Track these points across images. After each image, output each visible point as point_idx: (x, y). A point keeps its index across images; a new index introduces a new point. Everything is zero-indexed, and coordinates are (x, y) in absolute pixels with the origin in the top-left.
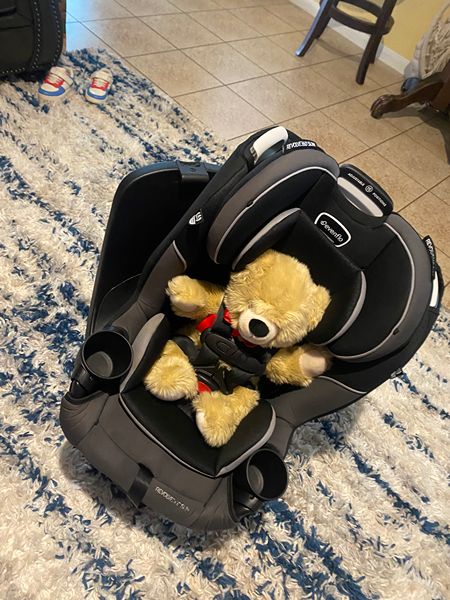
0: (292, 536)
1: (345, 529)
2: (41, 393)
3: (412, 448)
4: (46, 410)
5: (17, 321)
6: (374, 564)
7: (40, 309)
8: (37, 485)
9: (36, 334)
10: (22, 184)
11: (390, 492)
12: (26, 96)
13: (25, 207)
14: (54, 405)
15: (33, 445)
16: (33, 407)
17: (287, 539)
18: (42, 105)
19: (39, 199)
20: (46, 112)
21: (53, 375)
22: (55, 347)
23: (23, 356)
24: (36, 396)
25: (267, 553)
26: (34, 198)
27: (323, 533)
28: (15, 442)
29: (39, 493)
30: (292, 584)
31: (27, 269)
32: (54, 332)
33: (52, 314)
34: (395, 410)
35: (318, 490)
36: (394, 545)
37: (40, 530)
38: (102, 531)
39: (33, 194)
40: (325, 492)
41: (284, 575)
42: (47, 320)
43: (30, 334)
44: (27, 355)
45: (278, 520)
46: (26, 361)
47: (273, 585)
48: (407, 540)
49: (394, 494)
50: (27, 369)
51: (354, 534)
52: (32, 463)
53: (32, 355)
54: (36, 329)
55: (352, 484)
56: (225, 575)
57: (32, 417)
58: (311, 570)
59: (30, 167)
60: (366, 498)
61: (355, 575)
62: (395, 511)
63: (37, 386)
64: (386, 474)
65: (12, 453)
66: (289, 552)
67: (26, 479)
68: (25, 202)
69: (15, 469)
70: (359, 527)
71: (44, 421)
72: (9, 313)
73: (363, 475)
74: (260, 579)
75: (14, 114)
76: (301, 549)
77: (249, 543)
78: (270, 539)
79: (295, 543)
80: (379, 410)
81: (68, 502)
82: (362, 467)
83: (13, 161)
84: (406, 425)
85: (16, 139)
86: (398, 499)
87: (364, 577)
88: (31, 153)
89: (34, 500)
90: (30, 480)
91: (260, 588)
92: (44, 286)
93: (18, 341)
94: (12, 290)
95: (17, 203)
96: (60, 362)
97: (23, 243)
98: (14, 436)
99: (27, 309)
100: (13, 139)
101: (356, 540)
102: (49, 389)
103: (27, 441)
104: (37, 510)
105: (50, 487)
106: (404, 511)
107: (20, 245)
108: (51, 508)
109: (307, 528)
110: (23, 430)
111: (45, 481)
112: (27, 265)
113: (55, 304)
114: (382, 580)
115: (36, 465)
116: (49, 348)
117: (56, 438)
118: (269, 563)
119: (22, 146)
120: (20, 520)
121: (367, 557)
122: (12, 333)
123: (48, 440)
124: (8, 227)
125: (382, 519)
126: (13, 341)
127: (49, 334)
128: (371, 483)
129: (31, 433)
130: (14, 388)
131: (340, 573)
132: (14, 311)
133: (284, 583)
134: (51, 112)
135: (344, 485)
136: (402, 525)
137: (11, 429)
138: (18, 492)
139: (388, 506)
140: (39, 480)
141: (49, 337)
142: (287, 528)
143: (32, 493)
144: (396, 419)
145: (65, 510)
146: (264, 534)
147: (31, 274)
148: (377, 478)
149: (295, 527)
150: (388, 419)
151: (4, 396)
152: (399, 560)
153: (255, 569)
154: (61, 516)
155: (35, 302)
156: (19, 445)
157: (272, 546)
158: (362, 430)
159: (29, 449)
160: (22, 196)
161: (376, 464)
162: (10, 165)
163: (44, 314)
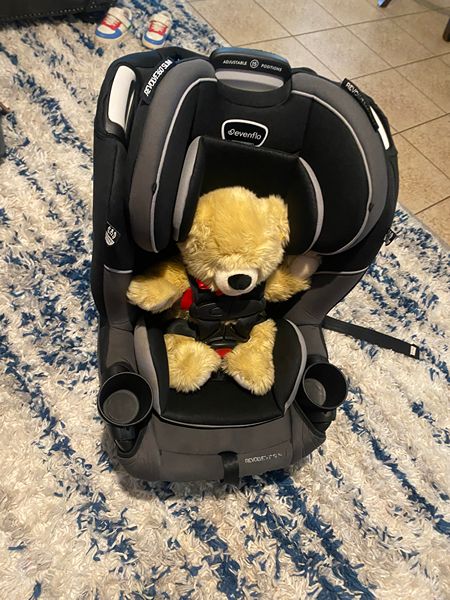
0: (292, 511)
1: (350, 514)
2: (60, 337)
3: (439, 442)
4: (62, 354)
5: (45, 264)
6: (376, 553)
7: (69, 254)
8: (46, 424)
9: (62, 279)
10: (67, 128)
11: (406, 484)
12: (82, 37)
13: (67, 151)
14: (70, 350)
15: (47, 386)
16: (50, 349)
17: (286, 514)
18: (97, 48)
19: (82, 144)
20: (100, 55)
21: (74, 320)
22: (79, 293)
23: (47, 299)
24: (55, 339)
25: (264, 524)
26: (78, 143)
27: (326, 513)
28: (30, 381)
29: (47, 432)
30: (285, 558)
31: (61, 213)
32: (80, 279)
33: (81, 261)
34: (426, 400)
35: (327, 470)
36: (401, 538)
37: (44, 467)
38: (102, 477)
39: (77, 139)
40: (335, 473)
41: (278, 549)
42: (75, 266)
43: (57, 278)
44: (51, 298)
45: (280, 494)
46: (50, 304)
47: (266, 556)
48: (418, 535)
49: (410, 487)
50: (49, 312)
51: (360, 520)
52: (43, 403)
53: (56, 299)
54: (63, 273)
55: (365, 469)
56: (218, 538)
57: (49, 359)
58: (307, 548)
59: (77, 111)
60: (378, 486)
61: (353, 561)
62: (408, 504)
63: (58, 330)
64: (406, 465)
65: (26, 390)
66: (287, 527)
67: (36, 417)
68: (68, 146)
69: (26, 406)
70: (366, 514)
71: (59, 364)
72: (39, 256)
73: (379, 462)
74: (253, 548)
75: (68, 56)
76: (300, 526)
77: (247, 511)
78: (268, 511)
79: (295, 519)
80: (408, 397)
81: (73, 444)
82: (379, 453)
83: (61, 104)
84: (436, 417)
85: (68, 81)
86: (414, 492)
87: (363, 565)
88: (80, 97)
89: (41, 438)
90: (40, 418)
91: (251, 558)
92: (76, 233)
93: (44, 283)
94: (45, 233)
95: (60, 147)
96: (82, 309)
97: (61, 187)
98: (30, 374)
99: (56, 253)
100: (65, 81)
101: (360, 526)
102: (68, 334)
103: (41, 382)
104: (43, 447)
105: (58, 428)
106: (418, 506)
107: (58, 189)
108: (56, 448)
109: (310, 506)
110: (38, 370)
111: (54, 422)
112: (62, 210)
113: (85, 251)
114: (383, 571)
115: (47, 405)
116: (74, 294)
117: (70, 382)
118: (265, 535)
119: (72, 89)
120: (26, 455)
121: (369, 545)
122: (39, 275)
123: (61, 382)
124: (48, 170)
125: (392, 510)
126: (39, 283)
127: (74, 280)
128: (387, 471)
129: (46, 374)
130: (36, 329)
131: (337, 556)
132: (44, 254)
133: (277, 556)
134: (105, 55)
135: (356, 469)
136: (413, 519)
137: (27, 368)
138: (26, 428)
139: (402, 498)
140: (48, 419)
141: (74, 283)
142: (288, 503)
143: (40, 431)
144: (425, 409)
145: (69, 452)
146: (263, 505)
147: (65, 219)
148: (394, 467)
149: (297, 504)
150: (417, 408)
151: (24, 335)
152: (404, 554)
153: (249, 538)
154: (65, 457)
155: (65, 246)
156: (33, 384)
157: (270, 519)
158: (386, 416)
159: (42, 389)
160: (66, 139)
161: (396, 453)
162: (58, 108)
163: (73, 260)
